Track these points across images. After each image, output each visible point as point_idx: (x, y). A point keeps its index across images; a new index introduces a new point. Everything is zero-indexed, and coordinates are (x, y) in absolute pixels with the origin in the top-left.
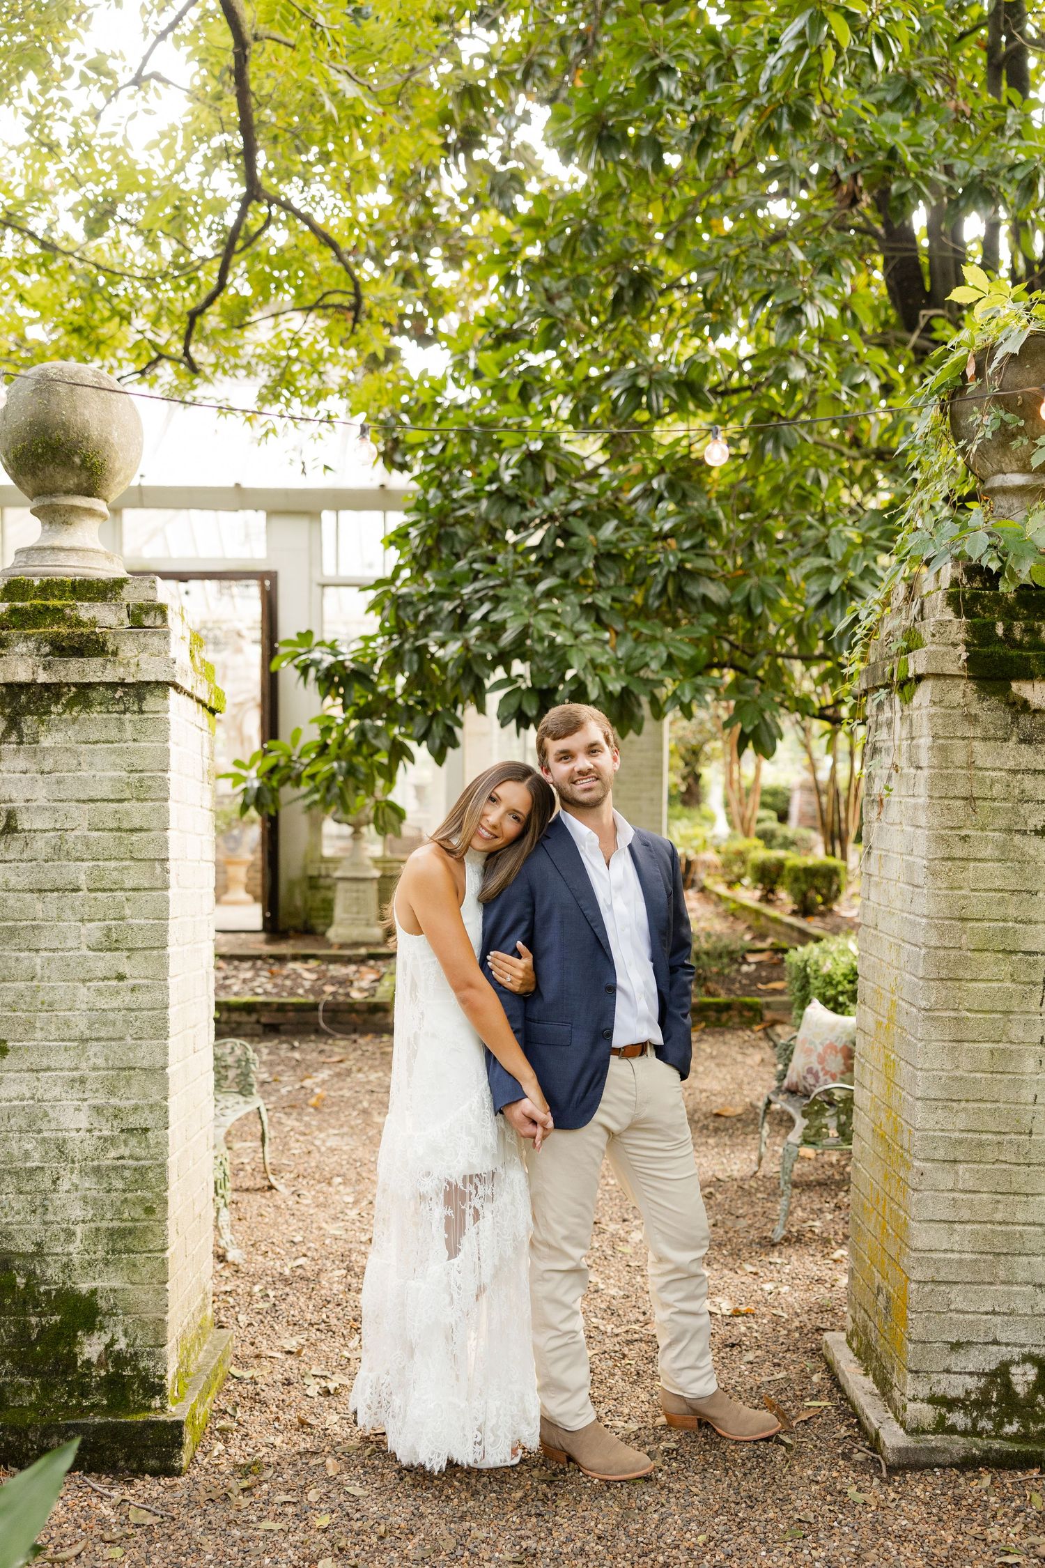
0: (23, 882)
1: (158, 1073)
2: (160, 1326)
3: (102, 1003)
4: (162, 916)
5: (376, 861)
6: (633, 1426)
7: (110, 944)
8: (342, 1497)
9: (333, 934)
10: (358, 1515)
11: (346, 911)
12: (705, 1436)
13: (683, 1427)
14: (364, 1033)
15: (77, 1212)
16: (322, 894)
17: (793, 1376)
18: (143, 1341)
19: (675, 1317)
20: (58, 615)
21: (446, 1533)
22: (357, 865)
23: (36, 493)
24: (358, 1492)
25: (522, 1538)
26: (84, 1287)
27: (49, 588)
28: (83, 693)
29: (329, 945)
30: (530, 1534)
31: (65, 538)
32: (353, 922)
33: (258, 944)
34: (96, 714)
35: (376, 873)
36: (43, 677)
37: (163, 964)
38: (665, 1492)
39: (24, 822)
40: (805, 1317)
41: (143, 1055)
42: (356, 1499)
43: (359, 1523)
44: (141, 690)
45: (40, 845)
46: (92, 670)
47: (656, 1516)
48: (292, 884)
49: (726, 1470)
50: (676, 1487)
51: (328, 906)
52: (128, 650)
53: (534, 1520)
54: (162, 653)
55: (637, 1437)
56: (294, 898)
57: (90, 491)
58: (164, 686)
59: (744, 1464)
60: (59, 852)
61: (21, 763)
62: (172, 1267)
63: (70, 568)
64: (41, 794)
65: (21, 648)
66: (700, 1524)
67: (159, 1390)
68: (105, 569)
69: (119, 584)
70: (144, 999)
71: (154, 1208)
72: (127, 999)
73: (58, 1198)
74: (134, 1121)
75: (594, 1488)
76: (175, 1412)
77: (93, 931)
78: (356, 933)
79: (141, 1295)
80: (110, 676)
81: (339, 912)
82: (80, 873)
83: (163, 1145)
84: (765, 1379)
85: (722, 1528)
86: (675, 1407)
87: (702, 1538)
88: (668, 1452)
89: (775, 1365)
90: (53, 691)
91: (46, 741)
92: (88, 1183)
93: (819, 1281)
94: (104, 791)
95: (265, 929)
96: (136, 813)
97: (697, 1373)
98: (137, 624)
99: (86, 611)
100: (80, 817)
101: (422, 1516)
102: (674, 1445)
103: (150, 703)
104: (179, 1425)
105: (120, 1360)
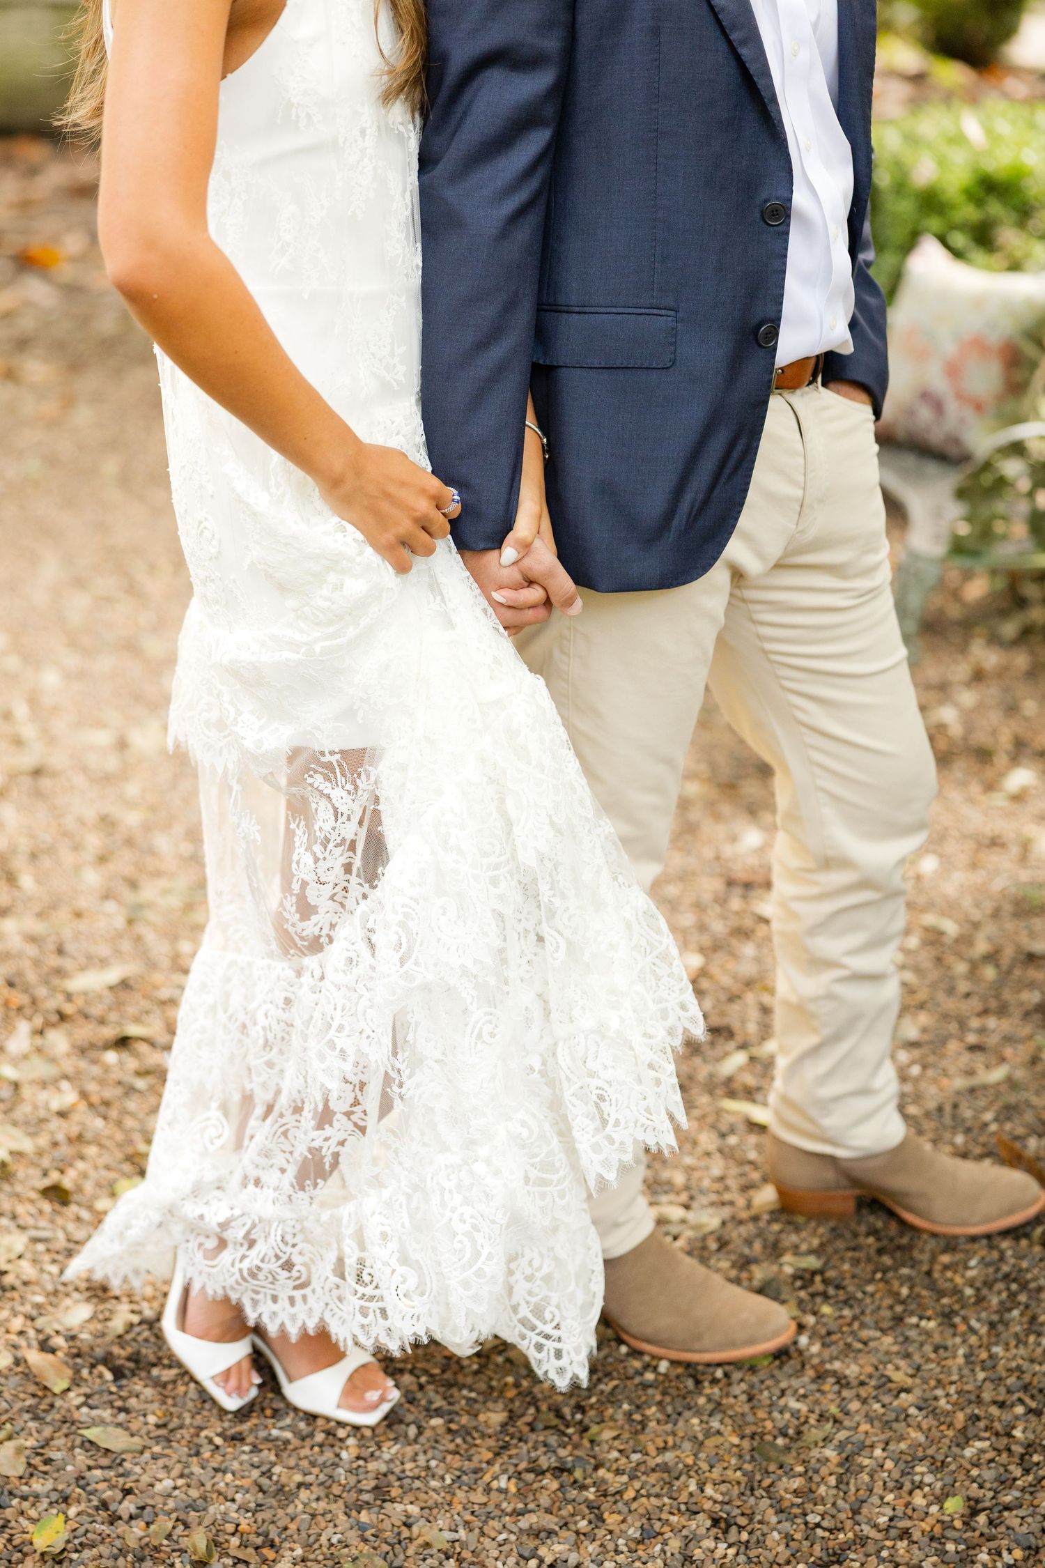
6: (710, 1220)
8: (81, 1457)
10: (128, 1506)
12: (873, 1232)
13: (821, 1216)
17: (1020, 1074)
19: (840, 989)
21: (352, 1537)
24: (115, 1439)
25: (538, 1534)
30: (550, 1522)
38: (829, 1385)
40: (990, 929)
42: (114, 1460)
43: (138, 1529)
47: (830, 1453)
49: (947, 1317)
50: (852, 1370)
53: (551, 1483)
55: (723, 1244)
59: (980, 1300)
66: (938, 1467)
75: (664, 1384)
84: (960, 1083)
85: (989, 1474)
86: (802, 1177)
87: (954, 1505)
88: (804, 1278)
89: (973, 1048)
93: (995, 843)
97: (864, 1104)
101: (284, 1494)
102: (812, 1262)
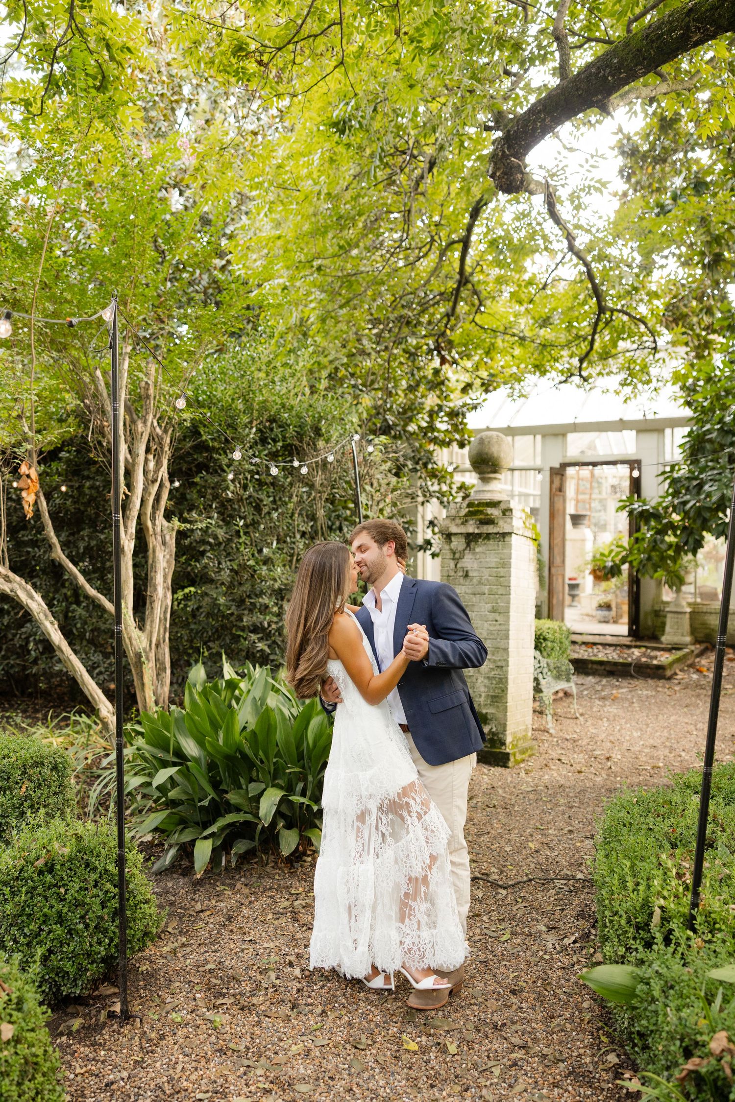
0: (470, 591)
1: (506, 650)
2: (505, 725)
3: (492, 628)
4: (508, 602)
5: (689, 604)
7: (494, 611)
9: (663, 639)
11: (672, 627)
14: (652, 678)
15: (483, 689)
16: (660, 620)
18: (500, 729)
20: (481, 512)
22: (677, 605)
23: (480, 473)
26: (484, 711)
27: (479, 504)
28: (488, 536)
29: (661, 643)
31: (487, 488)
32: (675, 634)
33: (627, 641)
34: (491, 542)
35: (688, 610)
36: (477, 531)
37: (508, 617)
39: (471, 574)
41: (502, 644)
44: (505, 535)
45: (475, 581)
46: (490, 529)
48: (646, 614)
51: (664, 624)
52: (501, 523)
54: (511, 523)
56: (647, 621)
57: (495, 472)
58: (510, 534)
60: (480, 583)
61: (470, 556)
62: (509, 709)
63: (487, 497)
64: (475, 566)
65: (471, 522)
67: (504, 744)
68: (496, 497)
69: (500, 502)
70: (503, 627)
71: (504, 690)
72: (498, 627)
73: (478, 685)
74: (499, 664)
76: (508, 750)
77: (489, 607)
78: (676, 639)
79: (500, 715)
80: (495, 531)
81: (668, 628)
82: (486, 589)
83: (507, 672)
90: (479, 535)
91: (477, 550)
92: (486, 681)
94: (493, 565)
95: (630, 635)
96: (502, 572)
98: (504, 514)
99: (490, 511)
100: (486, 573)
103: (507, 539)
104: (508, 754)
105: (494, 734)
